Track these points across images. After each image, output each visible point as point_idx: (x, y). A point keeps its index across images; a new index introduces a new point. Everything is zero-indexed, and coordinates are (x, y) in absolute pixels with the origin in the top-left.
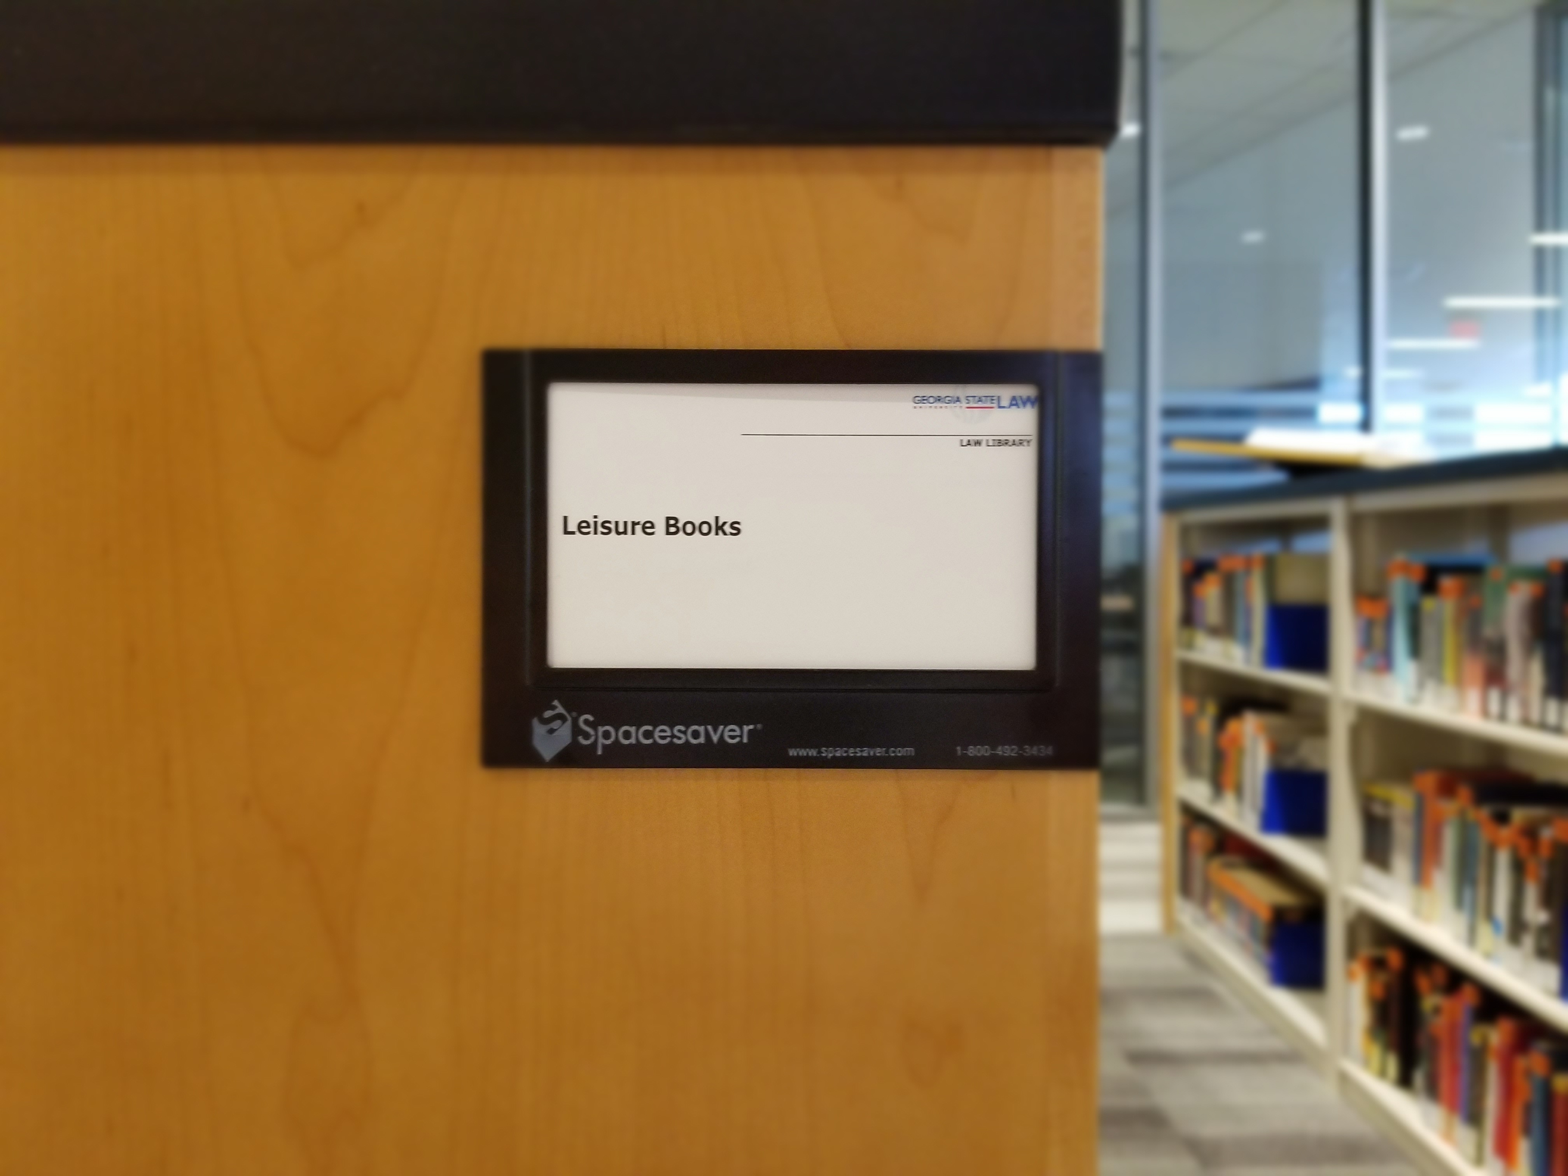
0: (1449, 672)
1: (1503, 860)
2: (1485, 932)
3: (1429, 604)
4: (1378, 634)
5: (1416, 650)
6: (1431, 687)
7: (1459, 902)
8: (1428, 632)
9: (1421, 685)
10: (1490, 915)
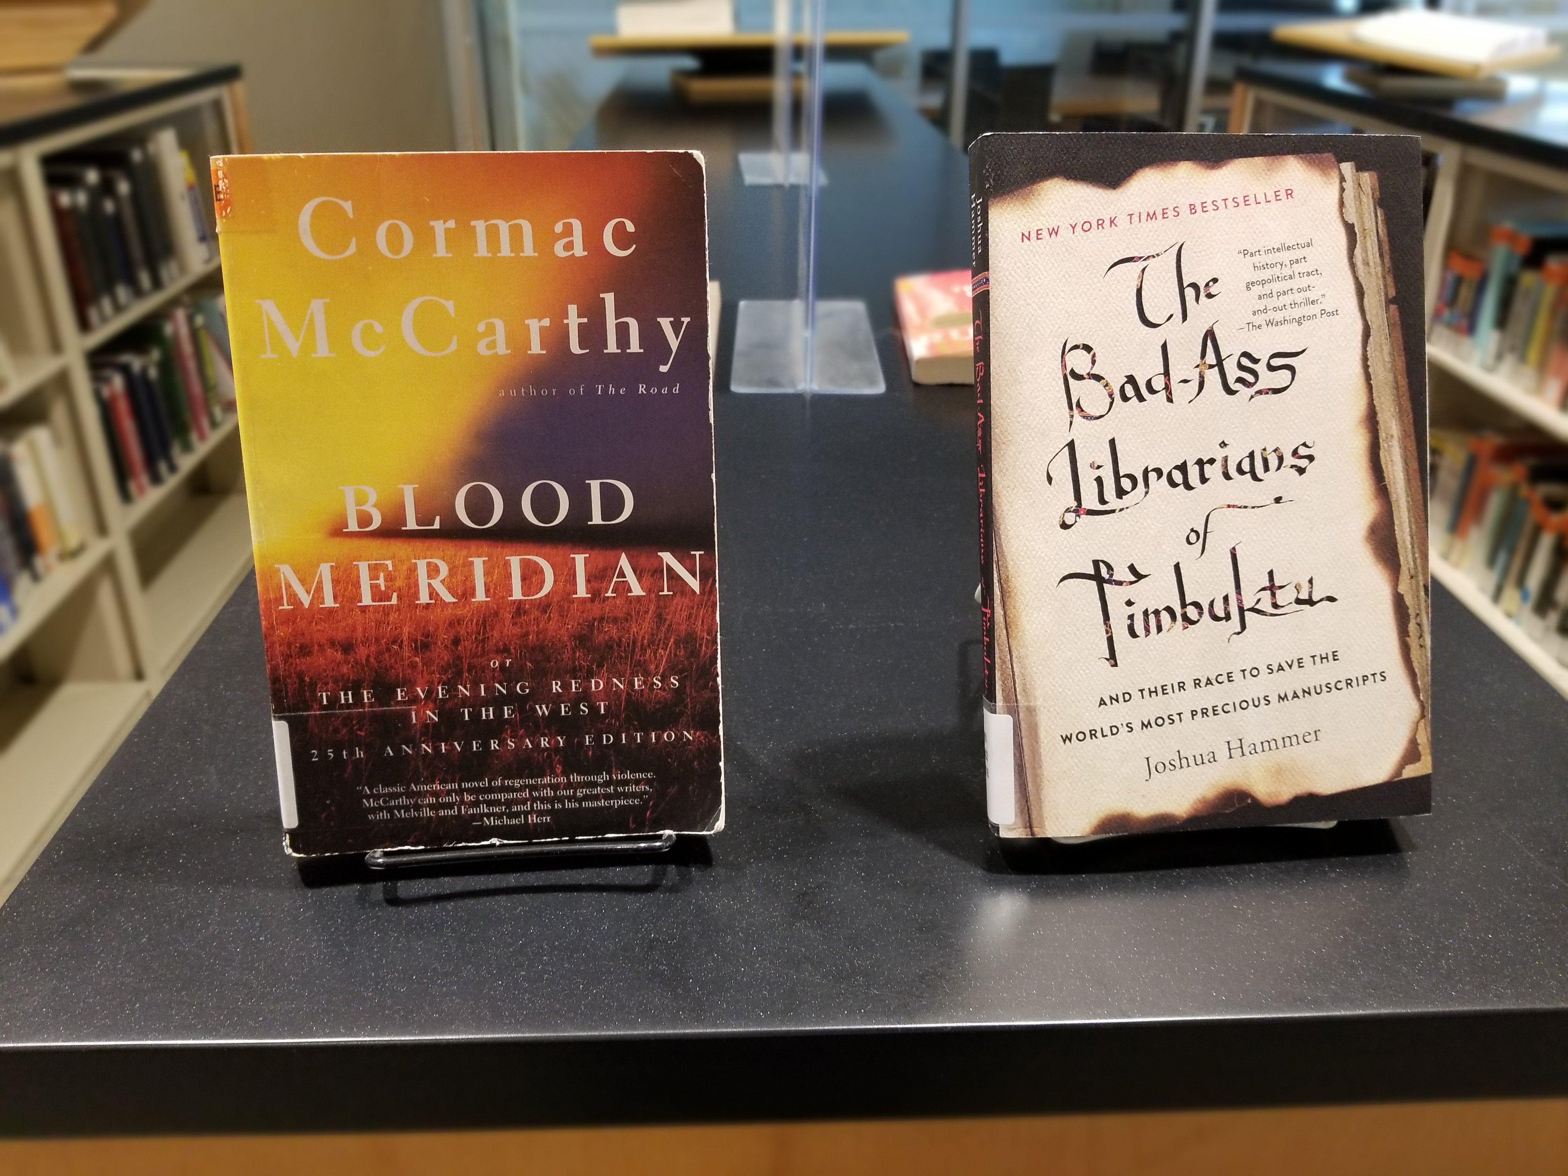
0: (1533, 354)
1: (1546, 542)
2: (1511, 595)
3: (1528, 279)
4: (1465, 293)
5: (1502, 321)
6: (1509, 361)
7: (1491, 561)
8: (1520, 307)
9: (1499, 357)
10: (1521, 582)
